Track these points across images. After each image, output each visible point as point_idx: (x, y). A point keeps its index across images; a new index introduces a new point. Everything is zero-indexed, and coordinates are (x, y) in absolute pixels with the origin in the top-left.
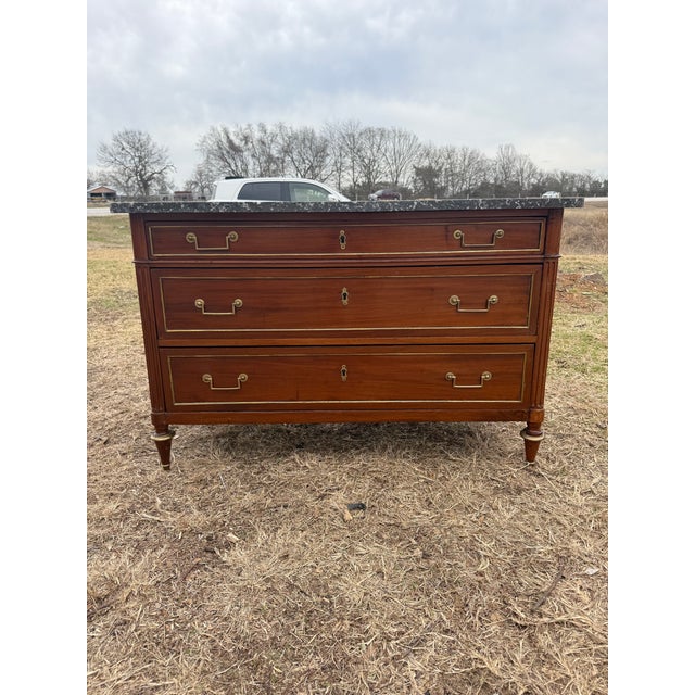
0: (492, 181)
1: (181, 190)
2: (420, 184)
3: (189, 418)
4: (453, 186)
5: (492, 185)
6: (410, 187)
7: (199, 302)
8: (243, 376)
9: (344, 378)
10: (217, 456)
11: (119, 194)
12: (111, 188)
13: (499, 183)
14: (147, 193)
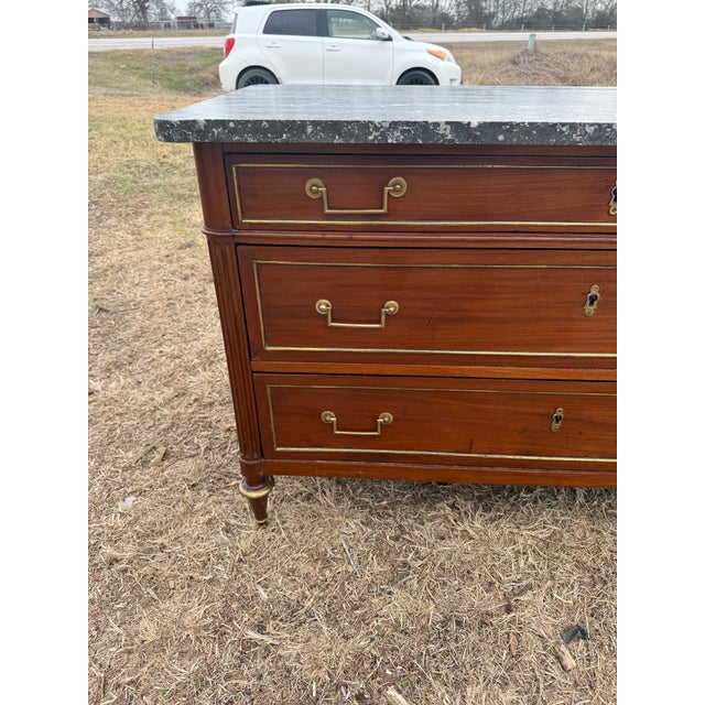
0: (550, 7)
1: (184, 14)
2: (464, 8)
3: (296, 467)
4: (503, 12)
5: (550, 11)
6: (453, 12)
7: (323, 305)
8: (386, 417)
9: (556, 426)
10: (329, 499)
11: (114, 19)
12: (103, 10)
13: (558, 9)
14: (145, 18)
